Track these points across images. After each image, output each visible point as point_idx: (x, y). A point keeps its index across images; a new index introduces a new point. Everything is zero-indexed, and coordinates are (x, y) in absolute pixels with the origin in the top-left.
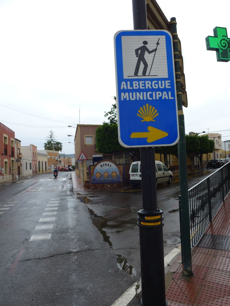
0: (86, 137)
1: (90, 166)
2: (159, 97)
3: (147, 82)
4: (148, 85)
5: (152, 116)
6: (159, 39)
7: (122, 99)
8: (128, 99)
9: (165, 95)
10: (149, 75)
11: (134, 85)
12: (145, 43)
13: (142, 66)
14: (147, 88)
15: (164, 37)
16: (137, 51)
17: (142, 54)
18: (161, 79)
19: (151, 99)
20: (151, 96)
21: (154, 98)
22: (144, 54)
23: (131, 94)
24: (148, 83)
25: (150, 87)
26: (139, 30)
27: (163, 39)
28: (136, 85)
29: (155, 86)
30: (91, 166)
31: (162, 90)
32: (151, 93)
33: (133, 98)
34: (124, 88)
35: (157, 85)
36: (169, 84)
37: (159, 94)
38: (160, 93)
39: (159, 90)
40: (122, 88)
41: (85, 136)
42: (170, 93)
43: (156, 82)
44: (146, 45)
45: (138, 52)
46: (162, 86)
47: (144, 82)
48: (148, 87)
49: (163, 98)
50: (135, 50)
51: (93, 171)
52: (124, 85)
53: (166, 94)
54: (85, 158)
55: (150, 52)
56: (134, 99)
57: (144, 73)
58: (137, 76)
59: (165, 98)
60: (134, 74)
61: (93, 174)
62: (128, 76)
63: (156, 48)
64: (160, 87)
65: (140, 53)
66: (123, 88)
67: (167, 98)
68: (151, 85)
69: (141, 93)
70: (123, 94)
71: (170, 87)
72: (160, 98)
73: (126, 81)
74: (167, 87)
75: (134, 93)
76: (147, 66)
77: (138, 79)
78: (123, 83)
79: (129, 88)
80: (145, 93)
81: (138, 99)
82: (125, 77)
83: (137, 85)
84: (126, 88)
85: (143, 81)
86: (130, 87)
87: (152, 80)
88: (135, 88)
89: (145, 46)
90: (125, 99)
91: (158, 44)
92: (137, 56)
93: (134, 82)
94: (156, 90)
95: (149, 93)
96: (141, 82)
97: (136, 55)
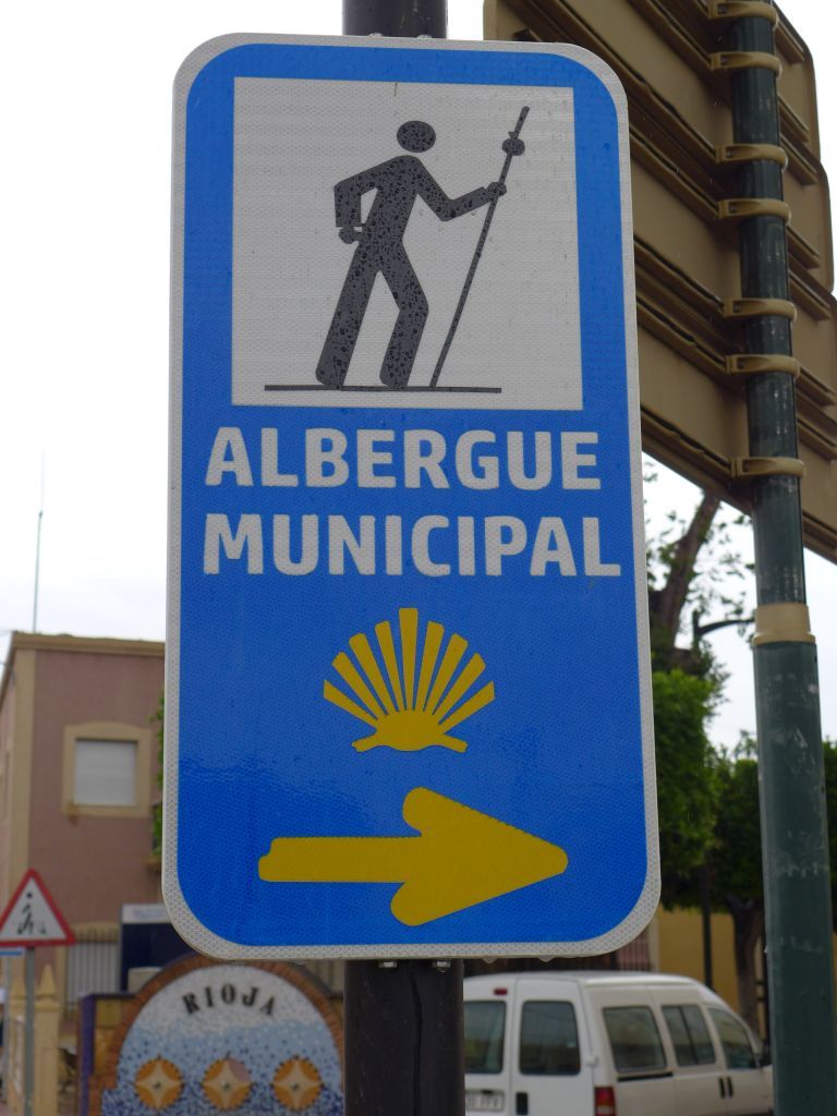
0: (80, 740)
1: (93, 999)
2: (505, 559)
3: (413, 439)
4: (422, 460)
5: (445, 708)
6: (526, 110)
7: (211, 565)
8: (255, 566)
9: (553, 546)
10: (433, 387)
11: (314, 458)
12: (417, 135)
13: (382, 310)
14: (412, 481)
15: (566, 95)
16: (347, 194)
17: (391, 221)
18: (530, 421)
19: (443, 570)
20: (443, 546)
21: (467, 566)
22: (402, 219)
23: (281, 522)
24: (426, 449)
25: (440, 481)
26: (376, 40)
27: (553, 110)
28: (328, 457)
29: (479, 472)
30: (101, 1006)
31: (531, 508)
32: (441, 522)
33: (296, 556)
34: (229, 477)
35: (490, 463)
36: (590, 460)
37: (506, 536)
38: (517, 526)
39: (507, 499)
40: (213, 478)
41: (71, 732)
42: (591, 526)
43: (488, 436)
44: (425, 158)
45: (358, 204)
46: (530, 471)
47: (388, 436)
48: (423, 472)
49: (538, 568)
50: (338, 189)
51: (115, 1049)
52: (228, 457)
53: (563, 540)
54: (56, 932)
55: (448, 209)
56: (308, 564)
57: (396, 369)
58: (344, 389)
59: (553, 567)
60: (320, 373)
61: (112, 1073)
62: (268, 388)
63: (496, 179)
64: (518, 479)
65: (373, 213)
66: (225, 474)
67: (568, 568)
68: (448, 465)
69: (368, 522)
70: (216, 523)
71: (594, 484)
72: (517, 565)
73: (251, 421)
74: (571, 481)
75: (310, 523)
76: (423, 311)
77: (344, 410)
78: (230, 436)
79: (272, 477)
80: (394, 524)
81: (336, 567)
82: (246, 391)
83: (335, 457)
84: (244, 478)
85: (384, 427)
86: (282, 470)
87: (452, 424)
88: (315, 478)
89: (414, 161)
90: (233, 568)
91: (514, 147)
92: (347, 237)
93: (313, 437)
94: (481, 505)
95: (426, 524)
96: (366, 438)
97: (338, 224)
